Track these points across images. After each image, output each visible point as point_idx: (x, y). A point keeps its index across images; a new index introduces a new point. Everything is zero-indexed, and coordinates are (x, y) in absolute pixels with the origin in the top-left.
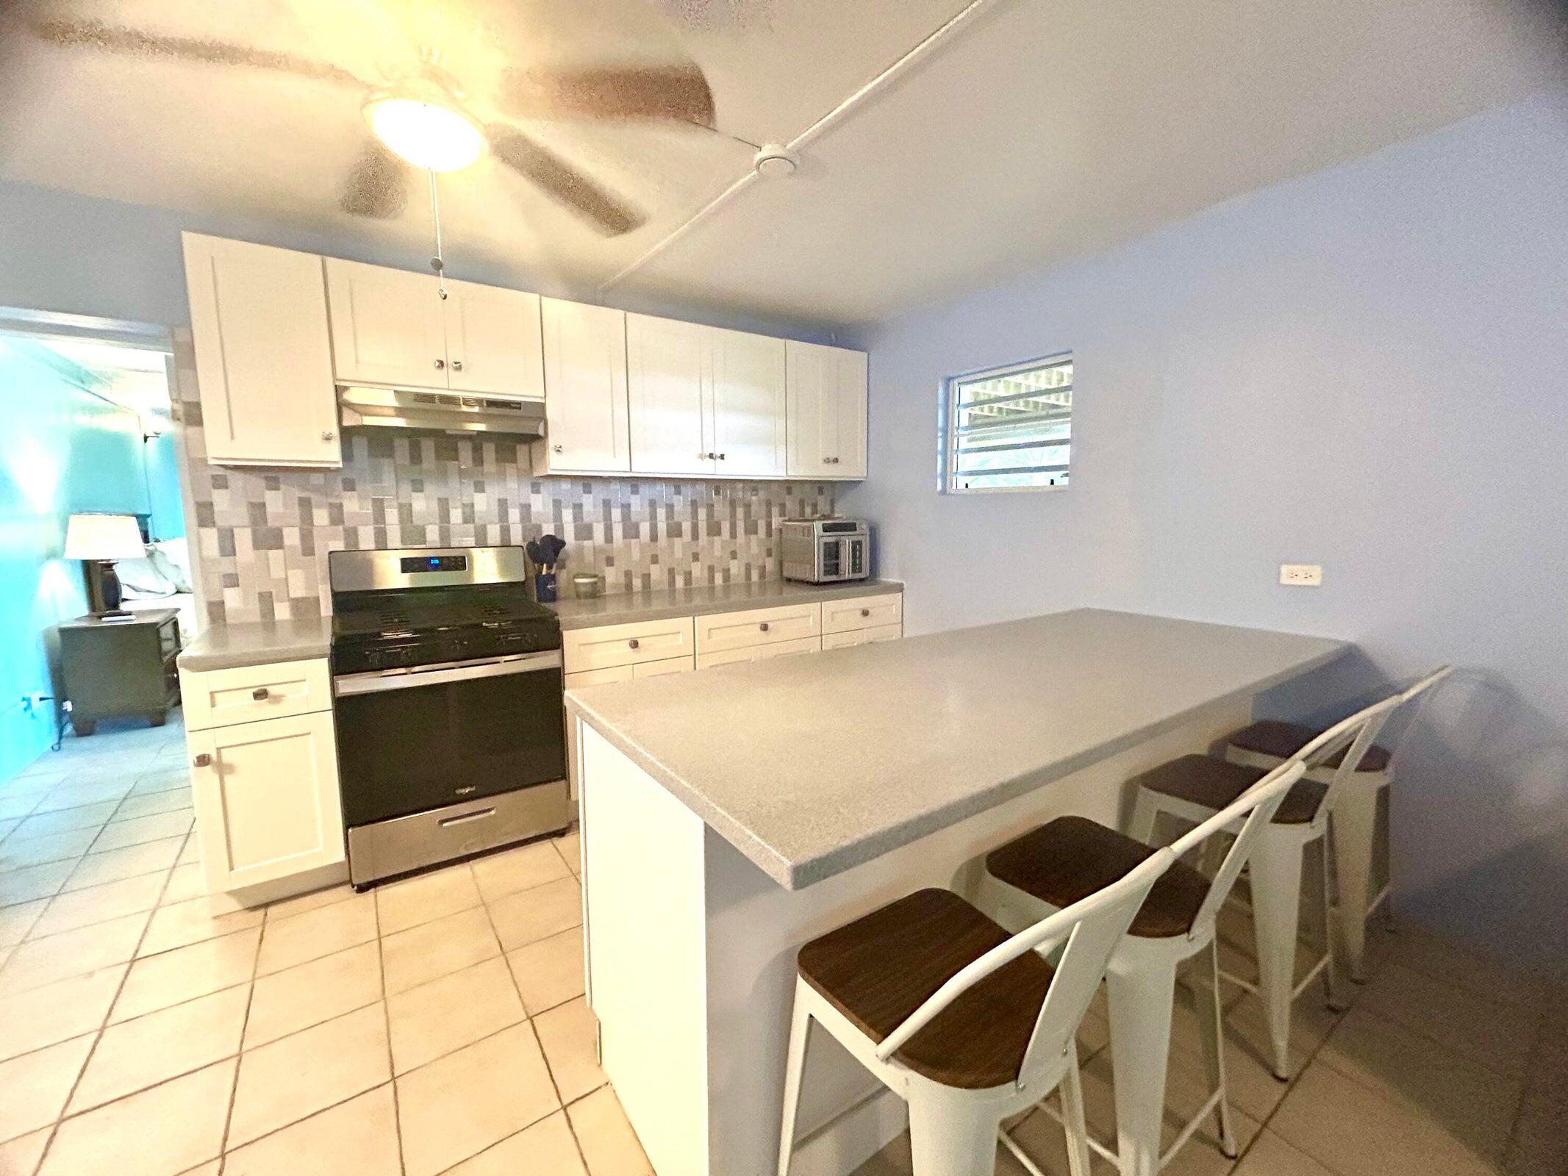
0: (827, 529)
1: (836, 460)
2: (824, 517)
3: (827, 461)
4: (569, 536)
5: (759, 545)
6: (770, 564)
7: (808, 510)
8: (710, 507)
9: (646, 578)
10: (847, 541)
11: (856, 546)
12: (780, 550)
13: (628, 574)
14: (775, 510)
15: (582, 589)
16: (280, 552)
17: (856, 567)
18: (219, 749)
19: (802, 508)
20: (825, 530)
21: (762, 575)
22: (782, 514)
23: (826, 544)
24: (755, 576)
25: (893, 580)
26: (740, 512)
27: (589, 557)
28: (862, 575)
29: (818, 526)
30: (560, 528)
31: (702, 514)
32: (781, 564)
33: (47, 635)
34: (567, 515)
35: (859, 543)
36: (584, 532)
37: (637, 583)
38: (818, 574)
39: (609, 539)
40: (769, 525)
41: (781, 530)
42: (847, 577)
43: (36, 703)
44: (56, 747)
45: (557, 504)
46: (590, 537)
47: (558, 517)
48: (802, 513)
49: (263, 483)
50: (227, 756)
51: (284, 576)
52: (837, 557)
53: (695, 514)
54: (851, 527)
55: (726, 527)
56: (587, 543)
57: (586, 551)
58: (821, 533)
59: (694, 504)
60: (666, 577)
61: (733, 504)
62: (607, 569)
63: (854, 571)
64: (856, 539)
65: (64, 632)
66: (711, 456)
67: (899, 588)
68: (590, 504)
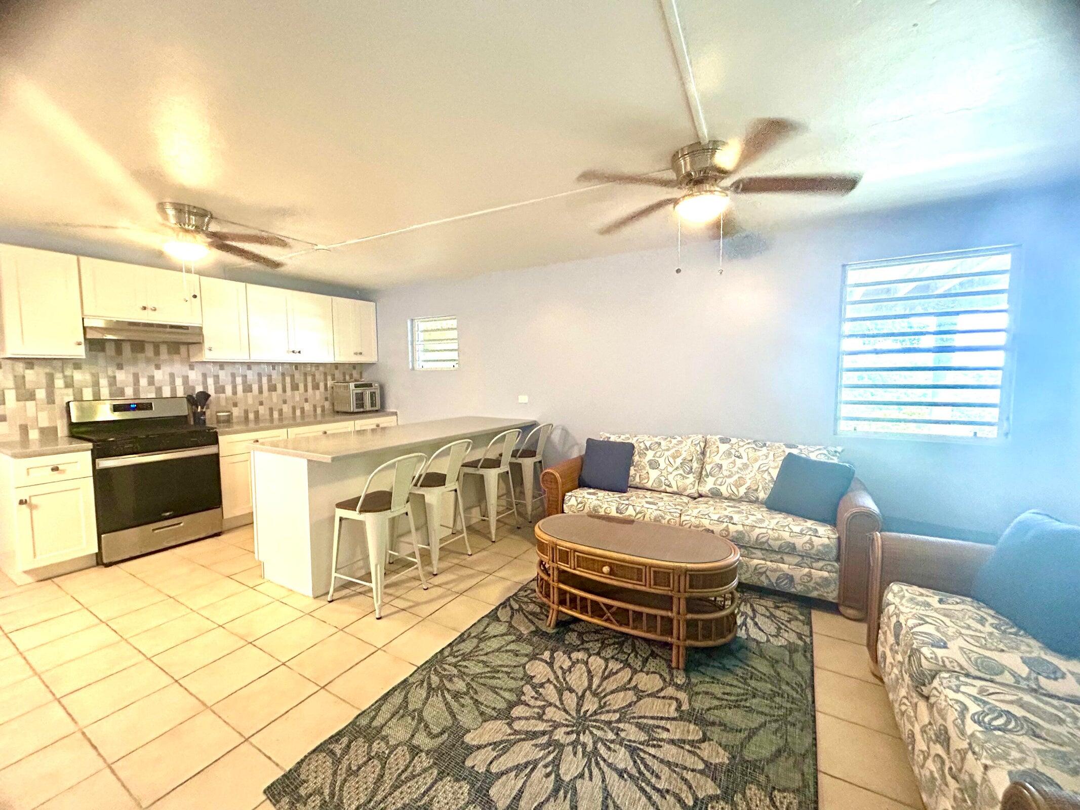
0: (356, 386)
1: (361, 353)
2: (356, 381)
3: (356, 354)
4: (211, 391)
5: (320, 395)
6: (327, 405)
7: (347, 378)
8: (292, 377)
9: (257, 413)
10: (368, 393)
11: (373, 395)
12: (332, 398)
13: (246, 412)
14: (329, 378)
15: (222, 419)
16: (33, 403)
17: (373, 404)
18: (30, 497)
19: (344, 376)
20: (356, 387)
21: (323, 410)
22: (333, 379)
23: (356, 394)
24: (319, 410)
25: (392, 410)
26: (309, 379)
27: (223, 403)
28: (376, 408)
29: (352, 385)
30: (205, 386)
31: (288, 379)
32: (333, 404)
34: (210, 381)
35: (374, 393)
36: (220, 389)
37: (251, 416)
38: (353, 408)
39: (235, 393)
40: (326, 385)
41: (332, 388)
42: (368, 409)
45: (205, 376)
46: (224, 392)
47: (205, 383)
48: (345, 379)
50: (34, 501)
51: (35, 416)
52: (362, 400)
53: (284, 380)
54: (370, 385)
55: (301, 386)
56: (222, 395)
57: (221, 399)
58: (354, 388)
59: (283, 375)
60: (268, 412)
61: (305, 375)
62: (233, 409)
63: (372, 406)
64: (373, 391)
66: (293, 352)
67: (395, 414)
68: (224, 375)
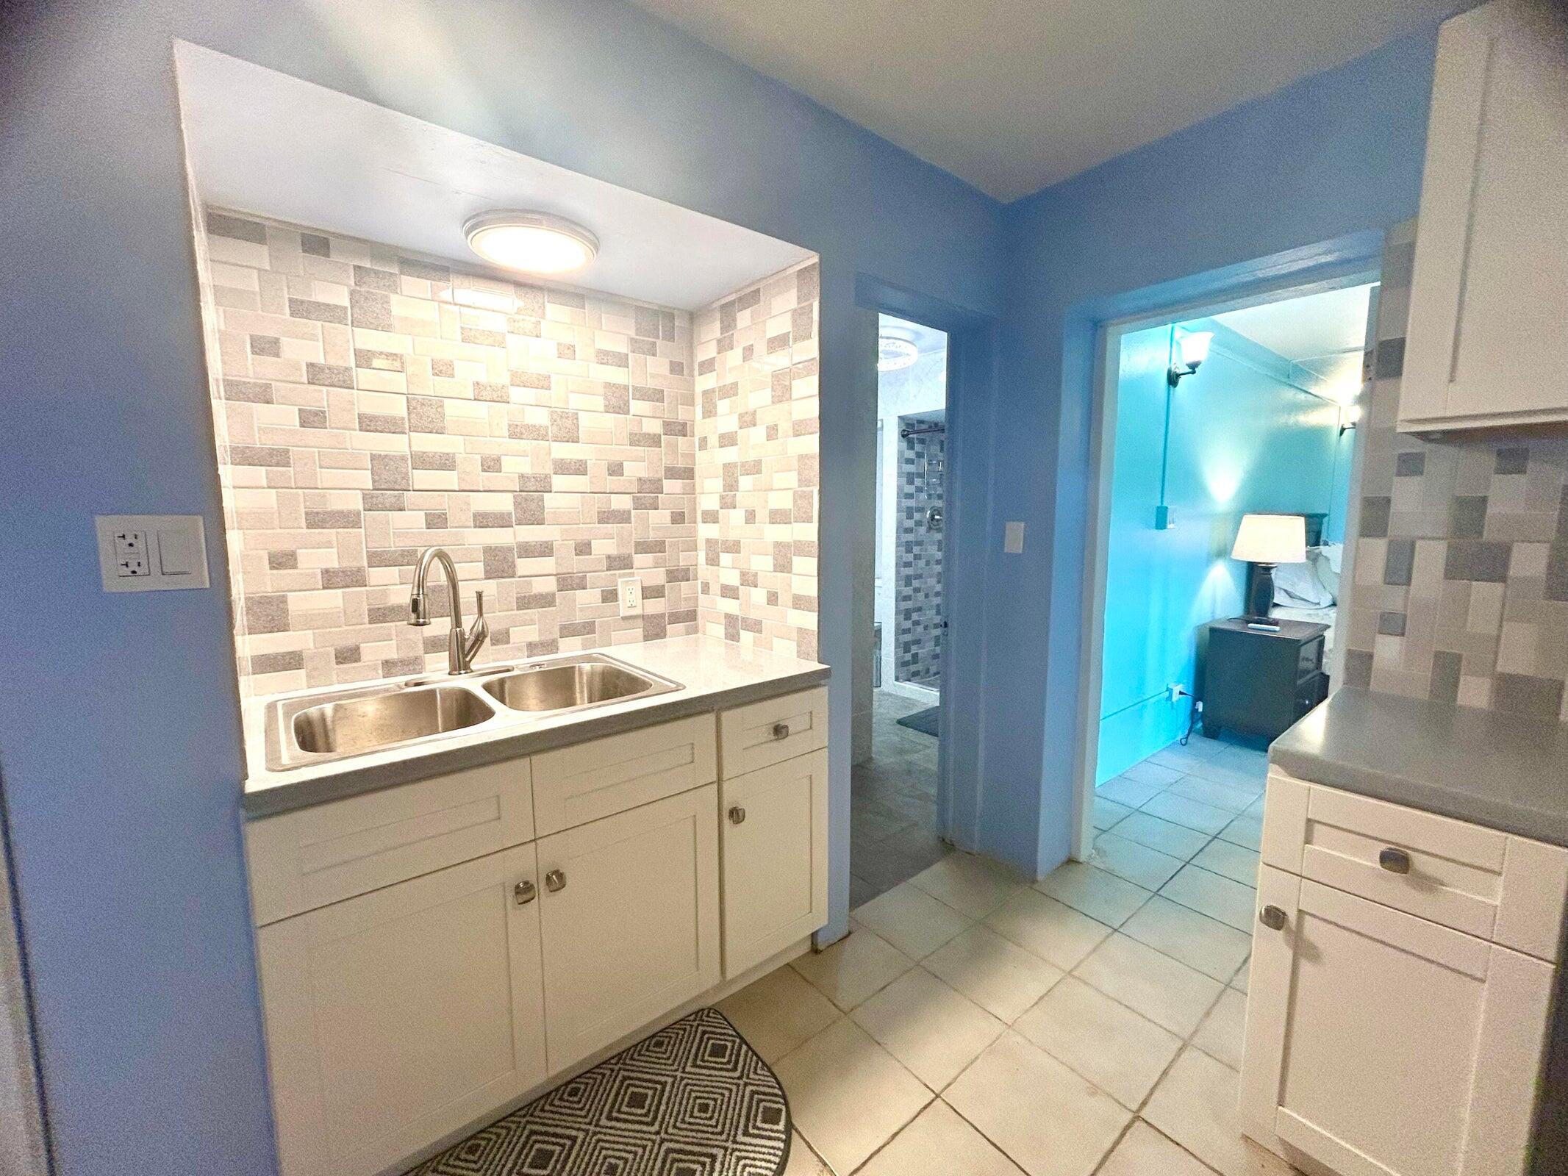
16: (1498, 588)
18: (1302, 913)
33: (1199, 628)
43: (1176, 697)
44: (1183, 741)
49: (1490, 461)
50: (1312, 931)
51: (1495, 633)
65: (1213, 631)
